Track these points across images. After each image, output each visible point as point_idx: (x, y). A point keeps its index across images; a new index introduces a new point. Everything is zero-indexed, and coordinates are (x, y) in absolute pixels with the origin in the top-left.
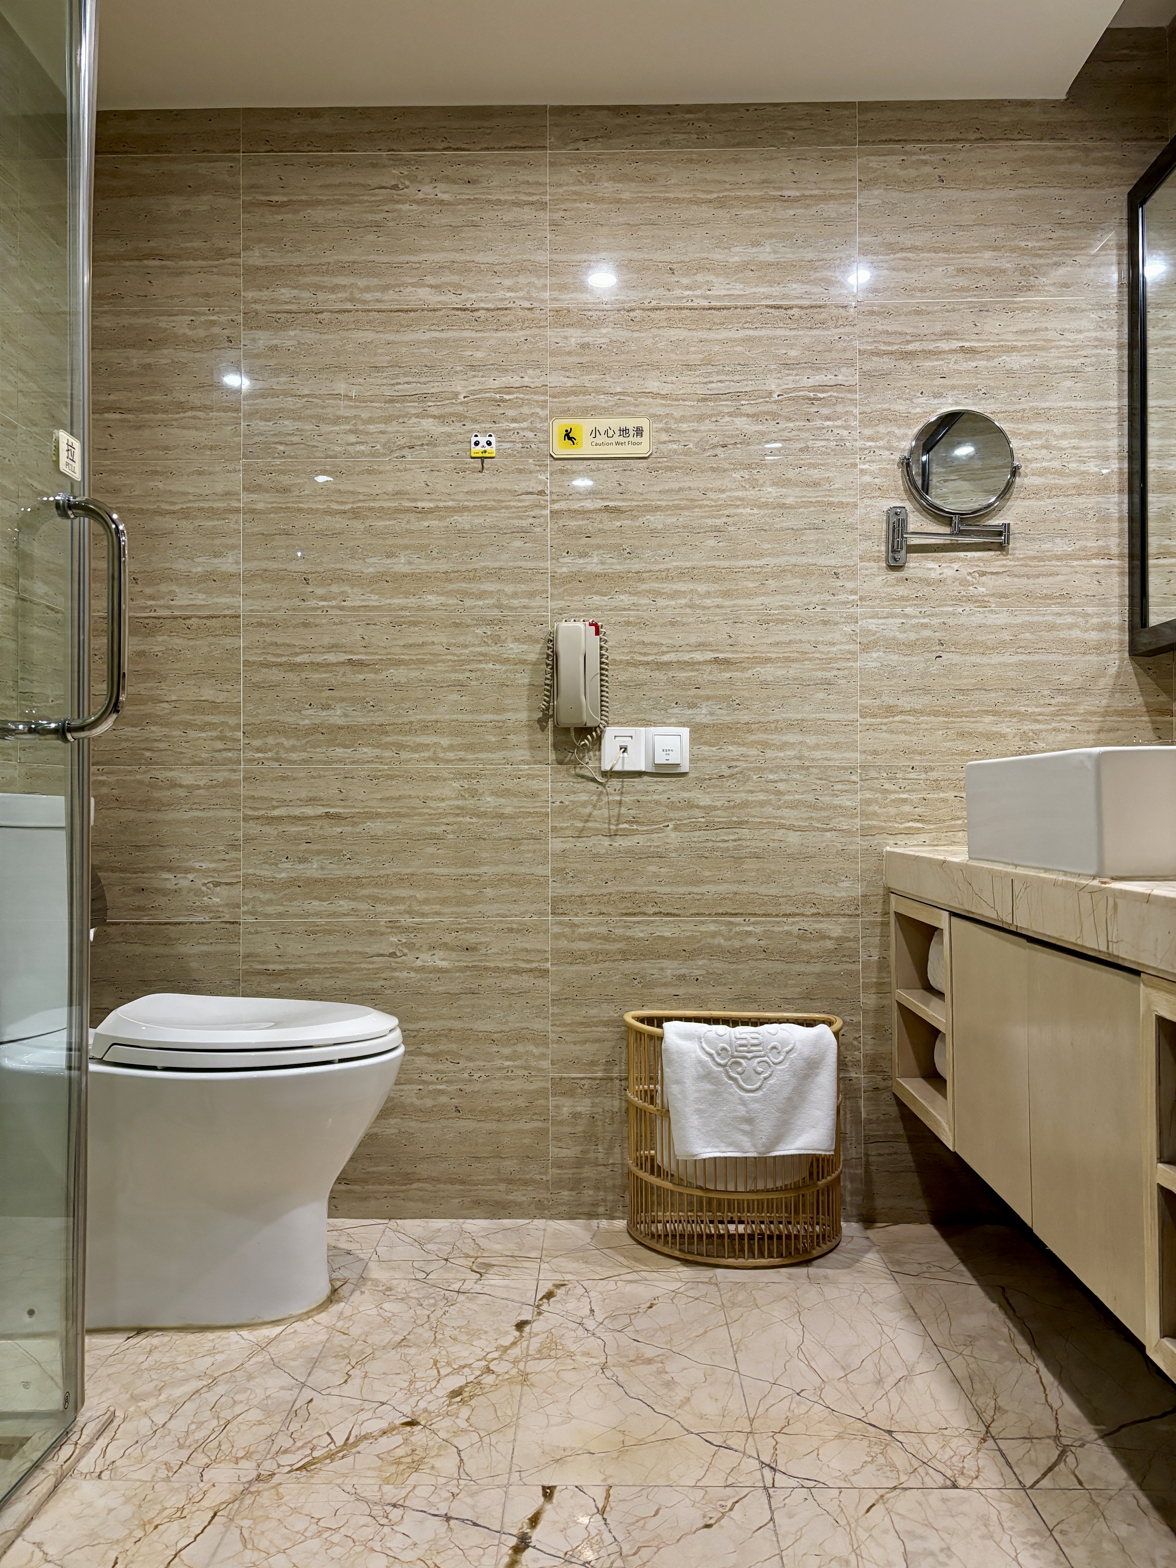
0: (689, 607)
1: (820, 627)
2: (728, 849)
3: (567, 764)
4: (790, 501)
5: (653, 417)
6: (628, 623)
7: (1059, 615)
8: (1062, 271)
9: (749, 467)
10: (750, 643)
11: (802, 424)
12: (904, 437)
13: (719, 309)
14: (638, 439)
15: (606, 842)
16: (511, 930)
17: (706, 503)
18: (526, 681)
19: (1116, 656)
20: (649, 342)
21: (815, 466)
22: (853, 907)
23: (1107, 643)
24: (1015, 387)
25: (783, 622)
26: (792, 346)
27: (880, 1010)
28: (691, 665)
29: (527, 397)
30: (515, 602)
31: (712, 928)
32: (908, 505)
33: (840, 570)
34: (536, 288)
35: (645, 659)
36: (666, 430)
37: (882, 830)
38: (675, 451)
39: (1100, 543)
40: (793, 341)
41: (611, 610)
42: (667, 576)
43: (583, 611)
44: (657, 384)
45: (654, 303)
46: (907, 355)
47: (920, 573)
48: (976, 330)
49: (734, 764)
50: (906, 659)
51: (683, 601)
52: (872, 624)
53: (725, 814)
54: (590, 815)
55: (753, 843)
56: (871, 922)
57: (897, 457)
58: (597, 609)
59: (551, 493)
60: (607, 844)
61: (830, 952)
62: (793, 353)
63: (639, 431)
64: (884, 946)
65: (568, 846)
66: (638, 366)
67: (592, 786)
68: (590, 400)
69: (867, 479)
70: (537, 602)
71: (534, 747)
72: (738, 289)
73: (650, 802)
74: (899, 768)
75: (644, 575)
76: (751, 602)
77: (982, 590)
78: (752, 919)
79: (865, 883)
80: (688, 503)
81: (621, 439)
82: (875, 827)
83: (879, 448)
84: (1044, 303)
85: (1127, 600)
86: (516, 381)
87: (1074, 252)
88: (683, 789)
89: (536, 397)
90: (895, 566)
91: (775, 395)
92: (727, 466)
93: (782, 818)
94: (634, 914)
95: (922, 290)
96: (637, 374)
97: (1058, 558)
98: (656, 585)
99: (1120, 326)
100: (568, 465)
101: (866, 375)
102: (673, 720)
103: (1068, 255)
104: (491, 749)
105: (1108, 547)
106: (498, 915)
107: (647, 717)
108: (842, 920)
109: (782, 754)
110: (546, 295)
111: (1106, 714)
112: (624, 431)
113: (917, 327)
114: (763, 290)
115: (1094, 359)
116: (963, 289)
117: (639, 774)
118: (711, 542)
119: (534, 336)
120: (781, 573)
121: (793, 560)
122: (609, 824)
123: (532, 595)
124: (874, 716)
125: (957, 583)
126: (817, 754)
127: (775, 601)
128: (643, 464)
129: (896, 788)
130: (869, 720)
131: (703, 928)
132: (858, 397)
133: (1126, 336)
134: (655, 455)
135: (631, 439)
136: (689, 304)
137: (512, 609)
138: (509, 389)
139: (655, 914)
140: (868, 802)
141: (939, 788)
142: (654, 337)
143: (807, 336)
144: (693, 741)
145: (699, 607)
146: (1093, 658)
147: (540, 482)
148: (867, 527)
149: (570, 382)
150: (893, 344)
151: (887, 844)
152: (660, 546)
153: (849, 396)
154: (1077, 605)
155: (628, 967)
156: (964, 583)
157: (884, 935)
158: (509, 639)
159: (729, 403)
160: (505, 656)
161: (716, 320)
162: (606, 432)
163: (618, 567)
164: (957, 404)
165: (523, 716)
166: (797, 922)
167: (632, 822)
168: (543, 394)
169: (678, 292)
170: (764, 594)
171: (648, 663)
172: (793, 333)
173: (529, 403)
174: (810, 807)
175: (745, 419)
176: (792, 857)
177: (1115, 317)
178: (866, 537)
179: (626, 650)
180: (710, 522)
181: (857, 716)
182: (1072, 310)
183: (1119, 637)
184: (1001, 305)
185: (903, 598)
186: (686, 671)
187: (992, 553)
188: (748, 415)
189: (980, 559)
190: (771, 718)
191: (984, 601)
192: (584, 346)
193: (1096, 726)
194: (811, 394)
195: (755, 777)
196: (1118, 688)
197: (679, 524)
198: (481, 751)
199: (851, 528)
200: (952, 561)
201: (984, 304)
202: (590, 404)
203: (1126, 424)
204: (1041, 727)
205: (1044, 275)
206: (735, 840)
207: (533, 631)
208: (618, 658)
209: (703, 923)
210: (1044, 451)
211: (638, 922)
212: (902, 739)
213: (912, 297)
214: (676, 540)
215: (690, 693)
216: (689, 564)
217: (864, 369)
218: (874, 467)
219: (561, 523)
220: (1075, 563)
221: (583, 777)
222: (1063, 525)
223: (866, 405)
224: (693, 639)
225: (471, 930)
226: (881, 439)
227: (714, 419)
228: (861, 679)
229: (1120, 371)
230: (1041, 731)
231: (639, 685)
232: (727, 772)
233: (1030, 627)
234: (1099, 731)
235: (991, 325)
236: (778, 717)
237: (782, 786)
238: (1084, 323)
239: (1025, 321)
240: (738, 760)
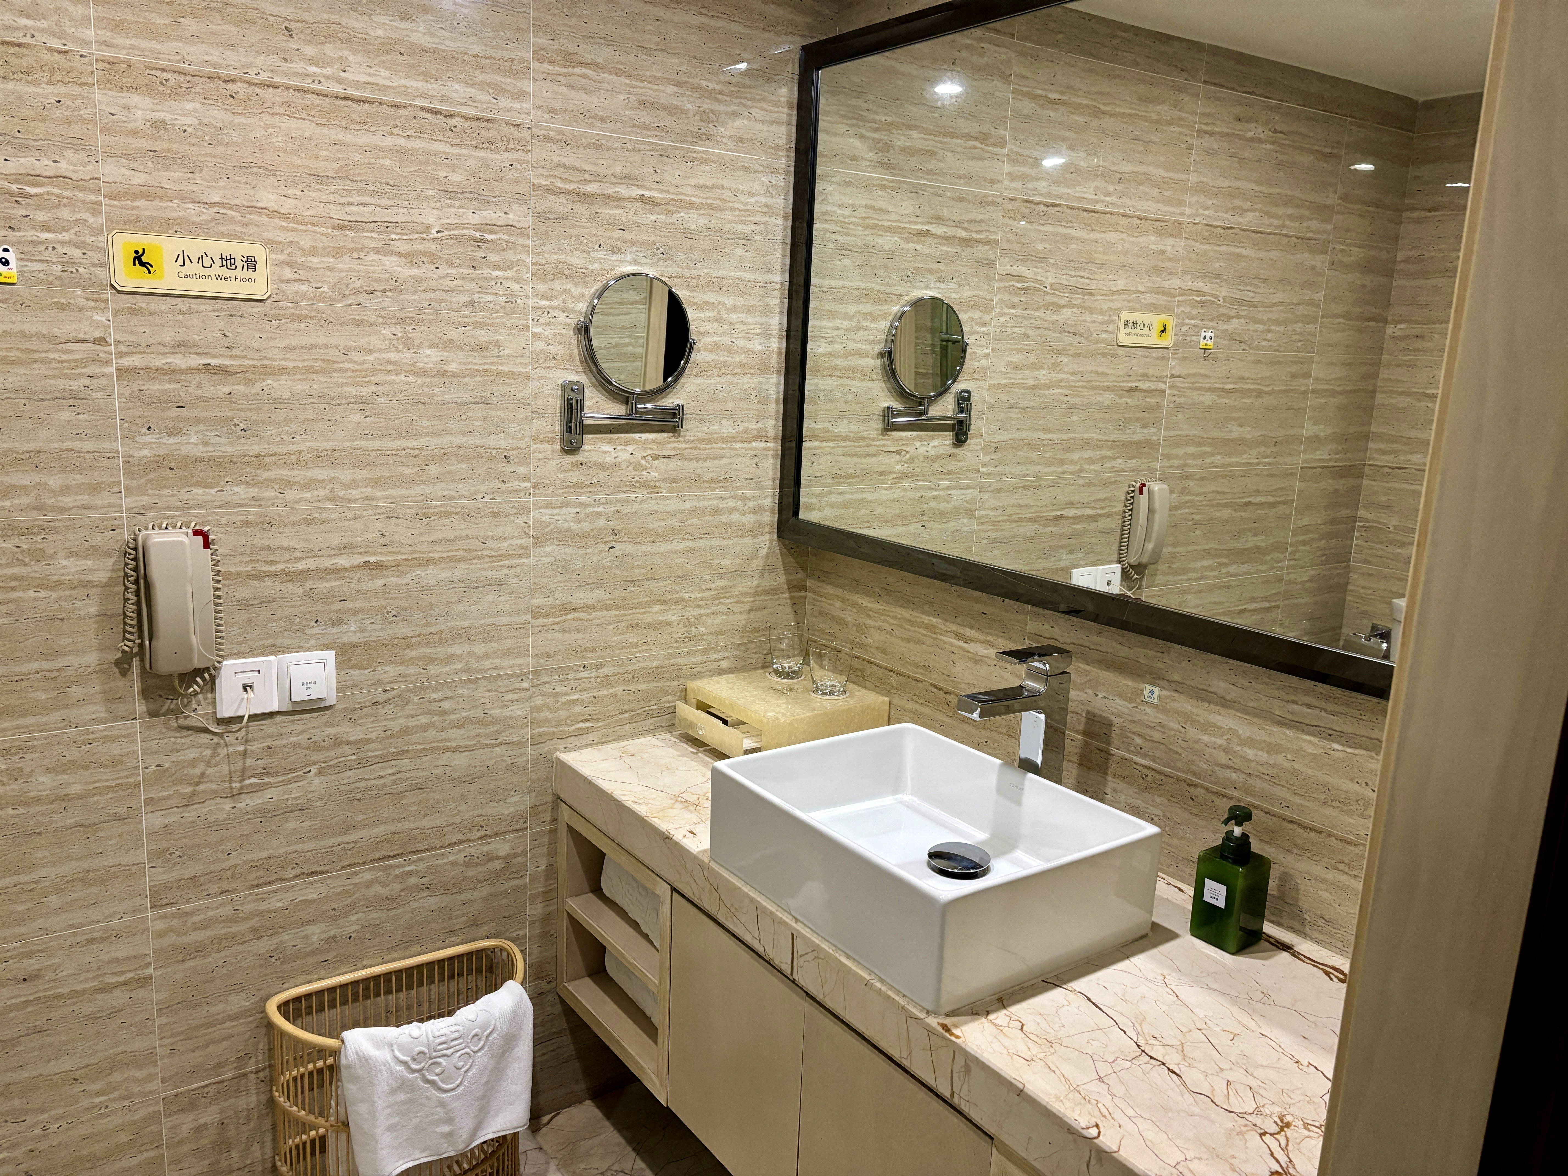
0: (330, 500)
1: (490, 519)
2: (385, 785)
3: (164, 715)
4: (453, 367)
5: (269, 243)
6: (246, 524)
7: (723, 499)
8: (739, 122)
9: (402, 322)
10: (407, 541)
11: (467, 271)
12: (579, 298)
13: (358, 101)
14: (250, 274)
15: (227, 805)
16: (92, 941)
17: (347, 366)
18: (93, 610)
19: (767, 537)
20: (259, 133)
21: (481, 325)
22: (522, 821)
23: (761, 525)
24: (692, 249)
25: (447, 515)
26: (454, 168)
27: (546, 918)
28: (335, 572)
29: (66, 193)
30: (67, 501)
31: (368, 876)
32: (583, 379)
33: (511, 453)
34: (71, 19)
35: (273, 568)
36: (290, 264)
37: (553, 736)
38: (304, 295)
39: (760, 425)
40: (455, 162)
41: (221, 507)
42: (298, 461)
43: (178, 509)
44: (273, 197)
45: (263, 76)
46: (587, 198)
47: (596, 457)
48: (656, 177)
49: (390, 686)
50: (581, 552)
51: (321, 493)
52: (545, 515)
53: (380, 746)
54: (203, 774)
55: (415, 774)
56: (539, 832)
57: (574, 320)
58: (200, 506)
59: (117, 342)
60: (227, 807)
61: (498, 872)
62: (456, 178)
63: (251, 263)
64: (552, 854)
65: (171, 819)
66: (246, 167)
67: (204, 738)
68: (173, 209)
69: (540, 345)
70: (104, 499)
71: (111, 699)
72: (383, 77)
73: (285, 746)
74: (571, 668)
75: (267, 459)
76: (407, 492)
77: (654, 474)
78: (414, 857)
79: (534, 794)
80: (324, 365)
81: (224, 272)
82: (546, 734)
83: (554, 308)
84: (721, 156)
85: (778, 482)
86: (45, 166)
87: (749, 103)
88: (328, 724)
89: (81, 195)
90: (570, 447)
91: (434, 231)
92: (373, 318)
93: (446, 740)
94: (269, 883)
95: (603, 120)
96: (243, 179)
97: (724, 440)
98: (284, 473)
99: (787, 194)
100: (142, 303)
101: (541, 216)
102: (313, 642)
103: (745, 106)
104: (42, 709)
105: (765, 429)
106: (71, 926)
107: (279, 642)
108: (511, 836)
109: (447, 669)
110: (90, 34)
111: (755, 595)
112: (228, 261)
113: (597, 165)
114: (416, 84)
115: (763, 227)
116: (645, 127)
117: (271, 715)
118: (357, 417)
119: (73, 98)
120: (445, 455)
121: (458, 440)
122: (231, 781)
123: (95, 489)
124: (548, 616)
125: (631, 468)
126: (486, 664)
127: (438, 490)
128: (257, 309)
129: (568, 690)
130: (542, 621)
131: (356, 880)
132: (530, 243)
133: (791, 206)
134: (276, 298)
135: (238, 272)
136: (316, 86)
137: (61, 510)
138: (34, 178)
139: (297, 876)
140: (538, 709)
141: (609, 684)
142: (266, 127)
143: (472, 157)
144: (340, 665)
145: (342, 499)
146: (748, 541)
147: (97, 325)
148: (541, 402)
149: (139, 179)
150: (571, 181)
151: (557, 750)
152: (287, 421)
153: (521, 240)
154: (738, 488)
155: (264, 945)
156: (638, 467)
157: (553, 843)
158: (61, 554)
159: (375, 235)
160: (55, 578)
161: (354, 116)
162: (200, 259)
163: (228, 449)
164: (636, 263)
165: (92, 659)
166: (463, 849)
167: (262, 775)
168: (93, 192)
169: (299, 66)
170: (425, 482)
171: (276, 574)
172: (456, 150)
173: (71, 203)
174: (478, 723)
175: (396, 258)
176: (459, 781)
177: (783, 184)
178: (539, 414)
179: (245, 559)
180: (353, 390)
181: (529, 617)
182: (746, 169)
183: (770, 518)
184: (682, 152)
185: (578, 485)
186: (328, 580)
187: (665, 435)
188: (400, 254)
189: (653, 441)
190: (434, 629)
191: (656, 487)
192: (158, 125)
193: (747, 607)
194: (478, 234)
195: (416, 699)
196: (767, 569)
197: (313, 392)
198: (25, 714)
199: (523, 403)
200: (627, 443)
201: (665, 148)
202: (173, 215)
203: (786, 301)
204: (702, 611)
205: (723, 124)
206: (393, 774)
207: (98, 540)
208: (233, 570)
209: (356, 874)
210: (716, 325)
211: (274, 891)
212: (574, 638)
213: (592, 126)
214: (310, 413)
215: (333, 607)
216: (328, 445)
217: (539, 209)
218: (549, 331)
219: (135, 386)
220: (738, 446)
221: (189, 728)
222: (729, 406)
223: (539, 254)
224: (336, 540)
225: (29, 955)
226: (556, 297)
227: (355, 255)
228: (534, 576)
229: (784, 243)
230: (701, 616)
231: (264, 603)
232: (382, 697)
233: (696, 512)
234: (750, 610)
235: (672, 173)
236: (442, 627)
237: (447, 705)
238: (756, 187)
239: (704, 175)
240: (395, 682)
